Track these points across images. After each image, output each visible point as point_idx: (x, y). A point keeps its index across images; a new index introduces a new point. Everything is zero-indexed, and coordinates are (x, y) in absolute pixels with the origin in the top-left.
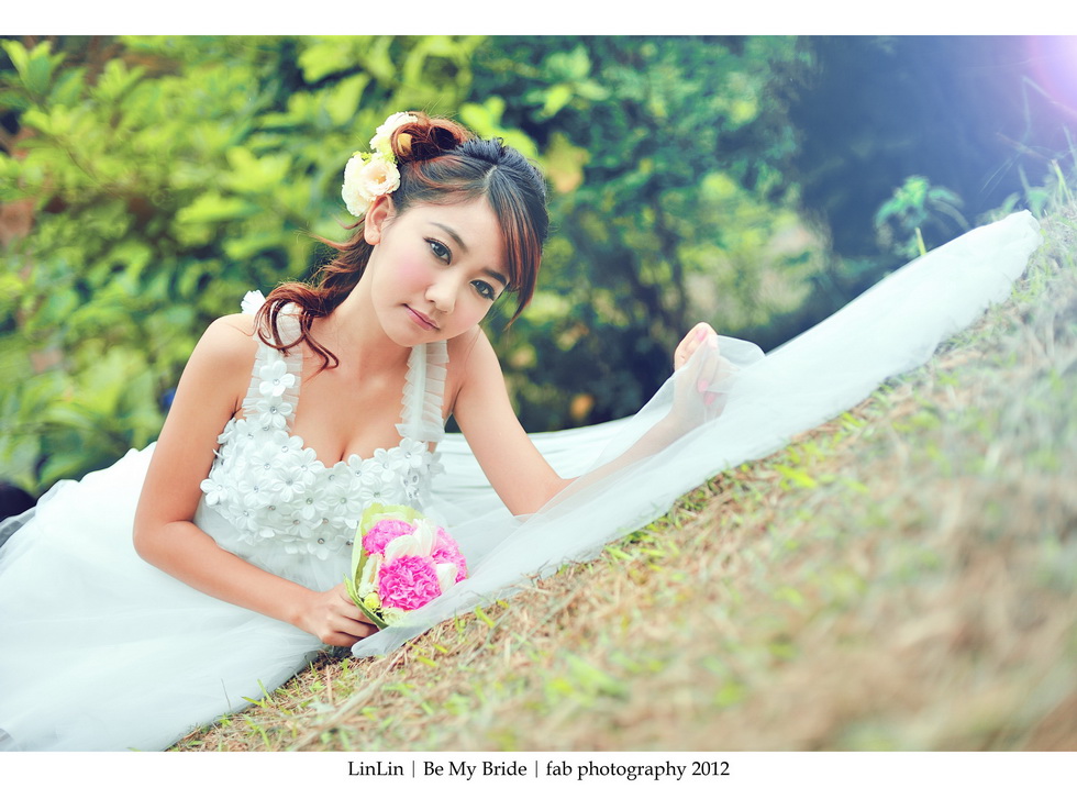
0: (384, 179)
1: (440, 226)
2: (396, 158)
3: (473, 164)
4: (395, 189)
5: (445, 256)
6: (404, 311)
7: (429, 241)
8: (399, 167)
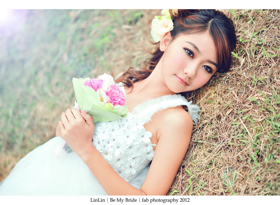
0: (167, 26)
1: (190, 43)
2: (172, 18)
3: (203, 18)
4: (172, 30)
5: (191, 55)
6: (175, 77)
7: (185, 49)
8: (173, 21)
